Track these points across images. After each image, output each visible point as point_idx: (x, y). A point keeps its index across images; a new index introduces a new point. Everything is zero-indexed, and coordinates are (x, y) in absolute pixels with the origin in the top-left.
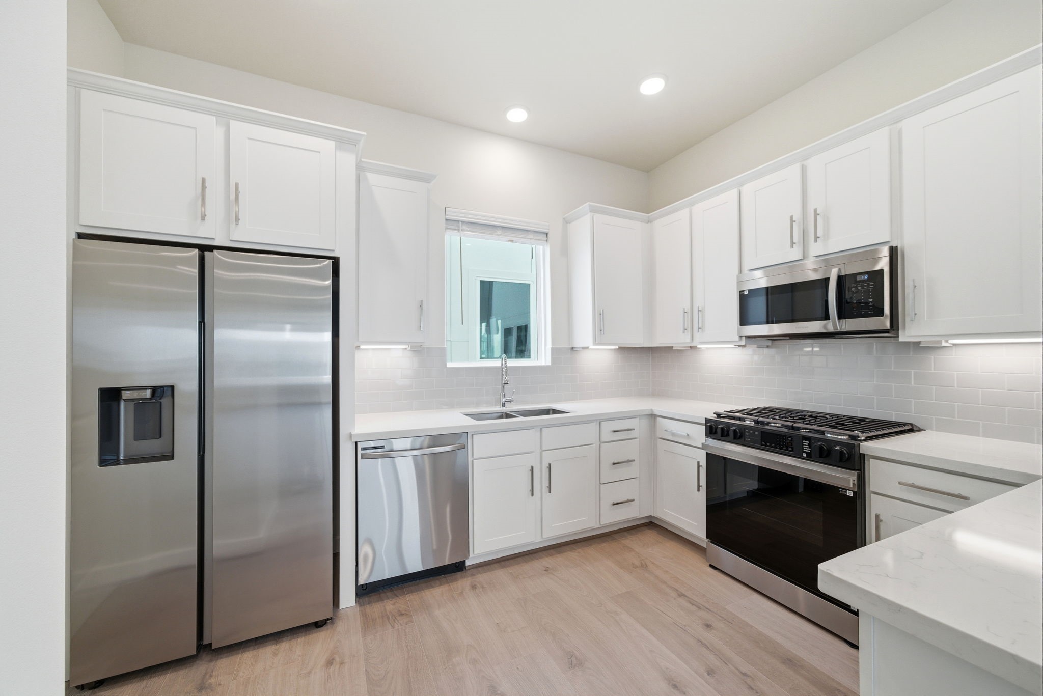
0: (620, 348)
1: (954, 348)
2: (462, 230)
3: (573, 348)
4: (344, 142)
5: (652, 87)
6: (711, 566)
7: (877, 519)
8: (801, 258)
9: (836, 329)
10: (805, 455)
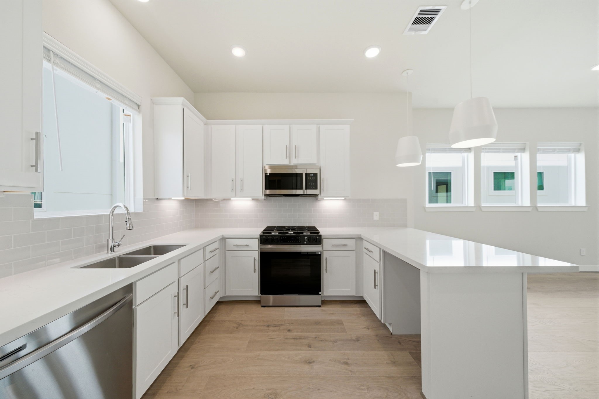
3: (157, 198)
5: (238, 52)
6: (263, 306)
7: (326, 259)
8: (289, 163)
9: (304, 193)
10: (305, 243)
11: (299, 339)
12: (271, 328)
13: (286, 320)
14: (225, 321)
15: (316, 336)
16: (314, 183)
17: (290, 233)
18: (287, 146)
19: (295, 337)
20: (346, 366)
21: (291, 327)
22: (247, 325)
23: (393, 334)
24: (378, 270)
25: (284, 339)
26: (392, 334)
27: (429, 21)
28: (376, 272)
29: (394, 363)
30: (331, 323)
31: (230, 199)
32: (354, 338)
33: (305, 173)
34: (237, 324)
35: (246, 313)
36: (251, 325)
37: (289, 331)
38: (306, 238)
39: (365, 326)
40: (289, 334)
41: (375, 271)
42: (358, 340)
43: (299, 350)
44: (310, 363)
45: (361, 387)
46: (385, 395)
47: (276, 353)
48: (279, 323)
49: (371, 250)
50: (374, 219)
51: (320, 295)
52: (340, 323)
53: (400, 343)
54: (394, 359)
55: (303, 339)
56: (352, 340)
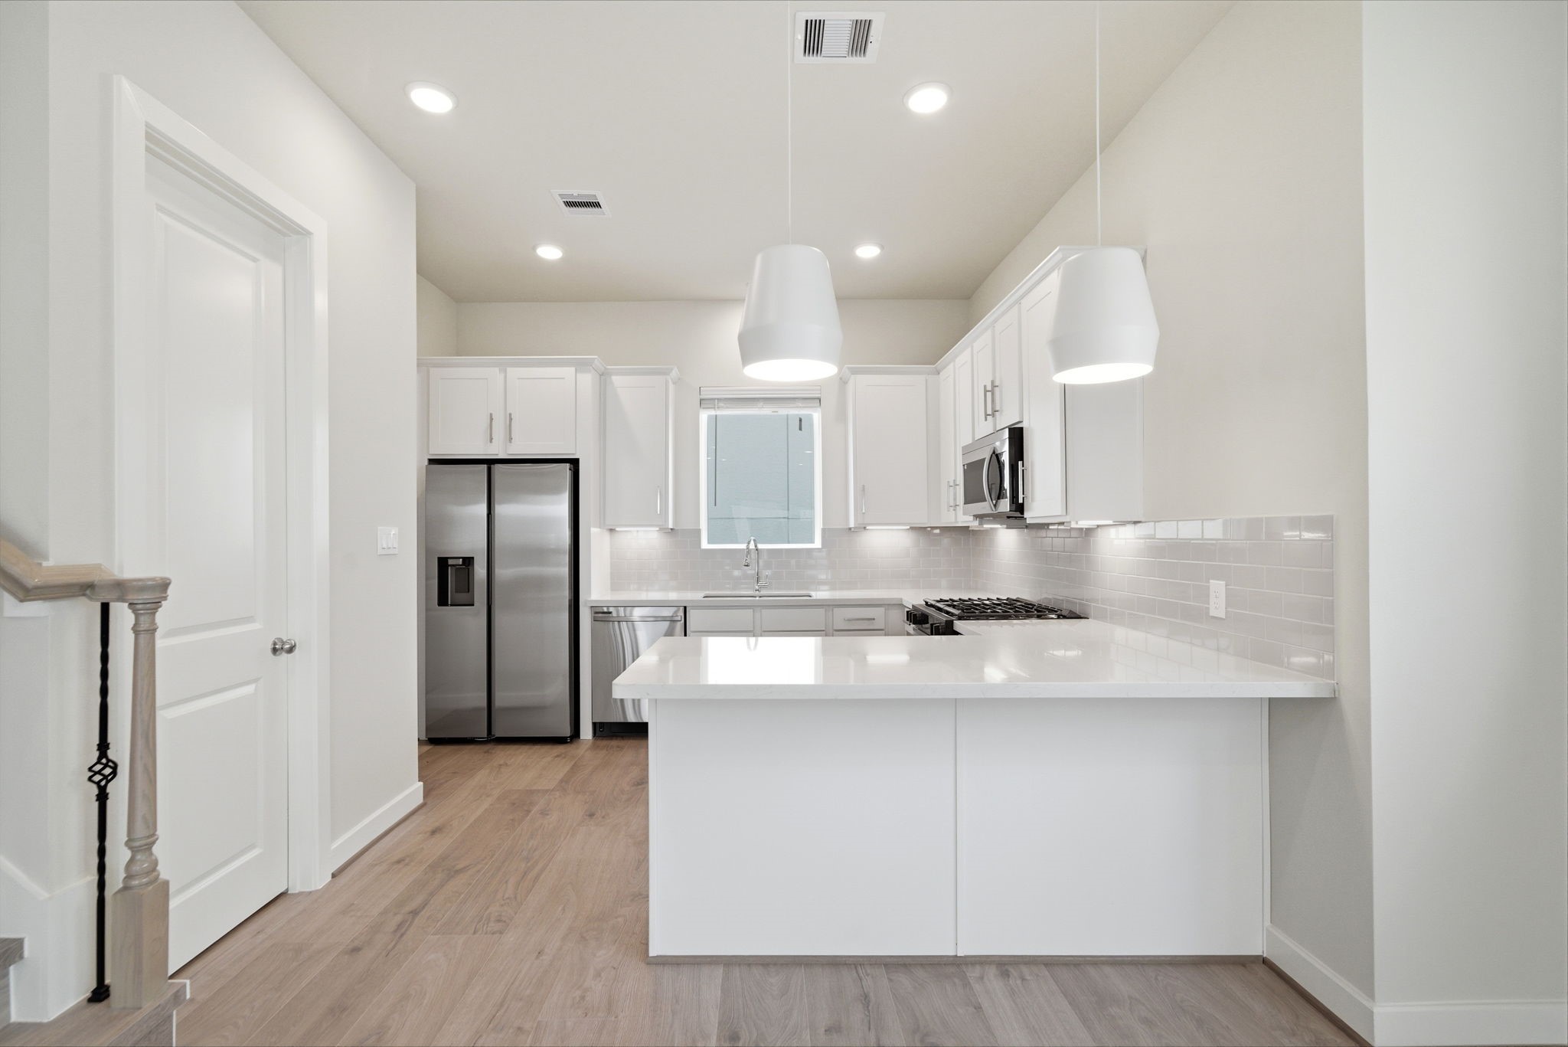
0: (912, 528)
1: (1099, 529)
2: (718, 408)
3: (850, 529)
4: (581, 366)
5: (868, 252)
9: (995, 510)
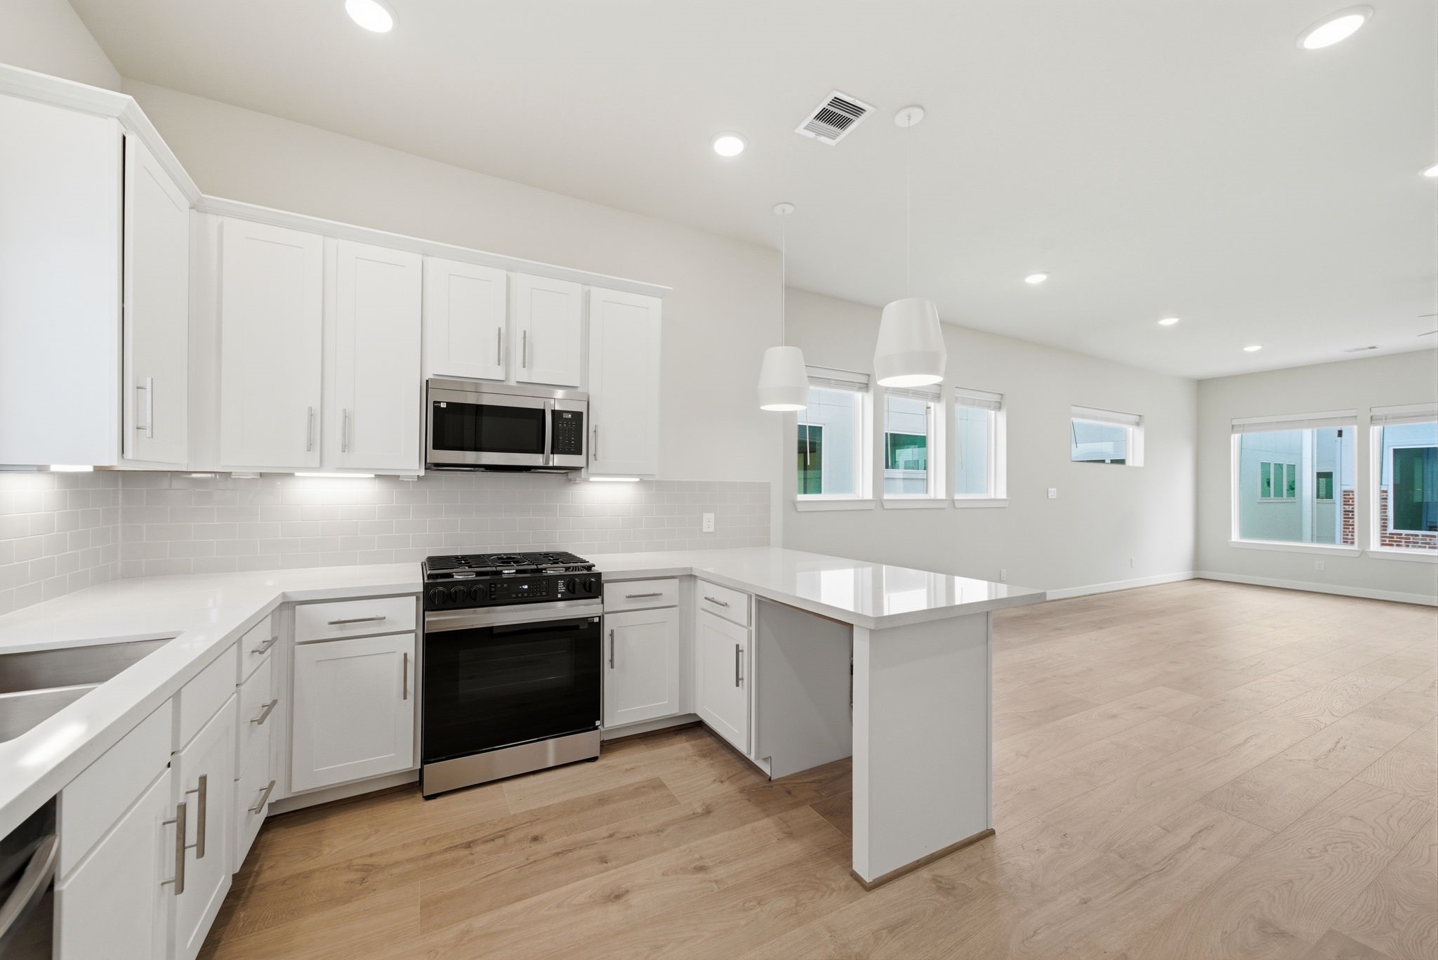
6: (428, 798)
7: (612, 635)
8: (504, 379)
9: (548, 464)
10: (559, 596)
11: (570, 851)
12: (480, 849)
13: (515, 815)
14: (307, 875)
15: (611, 832)
16: (573, 439)
17: (506, 572)
18: (500, 329)
19: (559, 850)
20: (700, 876)
21: (537, 830)
22: (396, 864)
23: (772, 779)
24: (744, 645)
25: (529, 864)
26: (770, 779)
27: (842, 123)
28: (740, 649)
29: (791, 835)
30: (638, 791)
31: (291, 475)
32: (699, 810)
33: (552, 410)
34: (357, 870)
35: (377, 831)
36: (409, 861)
37: (535, 839)
38: (561, 582)
39: (713, 779)
40: (536, 847)
41: (737, 646)
42: (709, 812)
43: (579, 878)
44: (618, 897)
45: (747, 905)
46: (794, 902)
47: (519, 905)
48: (501, 828)
49: (722, 600)
50: (704, 530)
51: (596, 728)
52: (657, 785)
53: (789, 792)
54: (790, 827)
55: (581, 848)
56: (694, 816)
